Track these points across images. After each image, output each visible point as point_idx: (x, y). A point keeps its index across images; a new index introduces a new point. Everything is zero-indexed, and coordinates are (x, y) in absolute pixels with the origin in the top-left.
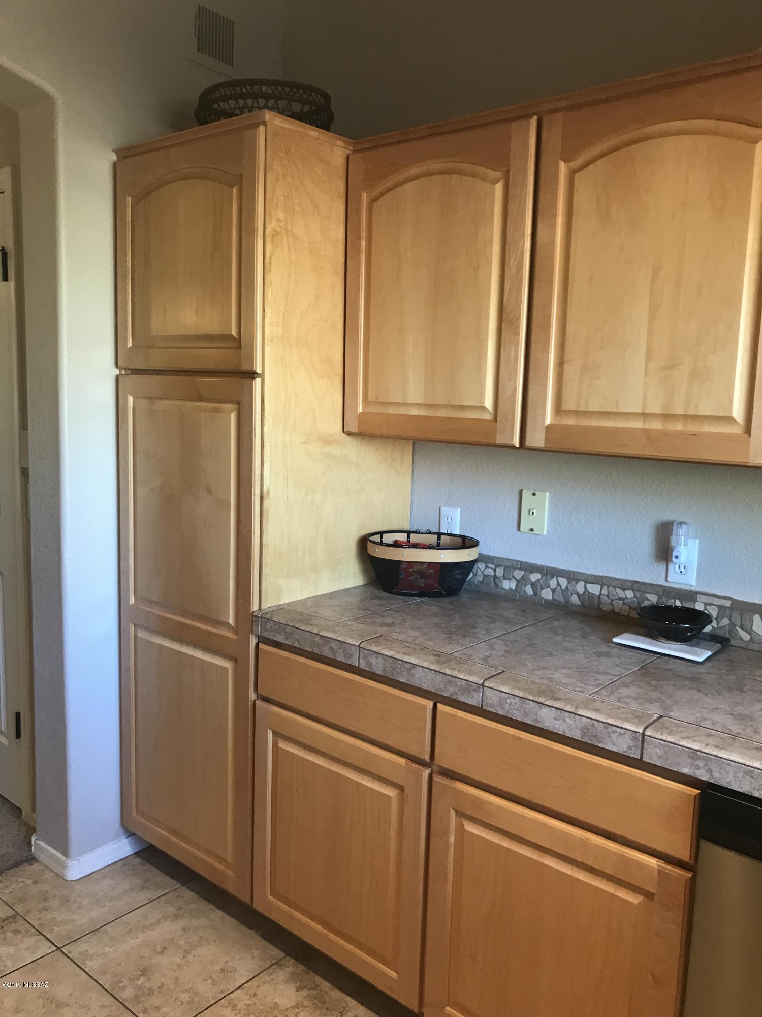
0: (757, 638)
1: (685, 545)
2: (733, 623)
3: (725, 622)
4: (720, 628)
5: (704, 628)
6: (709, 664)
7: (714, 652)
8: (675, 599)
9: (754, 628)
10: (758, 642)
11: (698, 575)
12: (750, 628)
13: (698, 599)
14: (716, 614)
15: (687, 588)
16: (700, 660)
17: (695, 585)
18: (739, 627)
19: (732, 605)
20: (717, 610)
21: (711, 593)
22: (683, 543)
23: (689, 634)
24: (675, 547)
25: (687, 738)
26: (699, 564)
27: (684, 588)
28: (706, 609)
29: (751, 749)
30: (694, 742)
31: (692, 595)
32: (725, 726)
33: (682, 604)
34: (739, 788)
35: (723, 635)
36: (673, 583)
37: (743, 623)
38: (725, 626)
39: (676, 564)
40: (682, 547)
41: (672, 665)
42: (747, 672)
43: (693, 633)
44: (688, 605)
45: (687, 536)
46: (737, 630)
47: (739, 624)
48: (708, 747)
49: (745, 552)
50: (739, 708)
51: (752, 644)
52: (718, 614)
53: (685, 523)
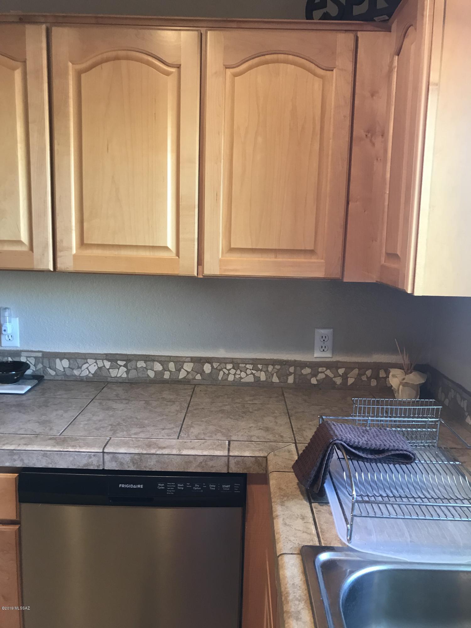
0: (59, 373)
1: (10, 322)
2: (45, 366)
3: (40, 366)
4: (37, 370)
5: (25, 372)
6: (30, 394)
7: (32, 386)
8: (7, 356)
9: (57, 367)
10: (60, 375)
11: (20, 340)
12: (54, 367)
13: (22, 355)
14: (34, 362)
15: (15, 349)
16: (23, 392)
17: (19, 346)
18: (48, 368)
19: (43, 355)
20: (34, 360)
21: (30, 350)
22: (8, 322)
23: (16, 378)
24: (4, 324)
25: (7, 444)
26: (20, 333)
27: (13, 349)
28: (27, 360)
29: (47, 440)
30: (11, 445)
31: (18, 353)
32: (33, 430)
33: (12, 359)
34: (40, 465)
35: (40, 374)
36: (6, 347)
37: (50, 365)
38: (40, 369)
39: (6, 335)
40: (8, 324)
41: (5, 399)
42: (52, 394)
43: (18, 377)
44: (16, 359)
45: (10, 316)
46: (47, 370)
47: (48, 366)
48: (20, 446)
49: (47, 322)
50: (43, 417)
51: (57, 376)
52: (35, 362)
53: (8, 308)
